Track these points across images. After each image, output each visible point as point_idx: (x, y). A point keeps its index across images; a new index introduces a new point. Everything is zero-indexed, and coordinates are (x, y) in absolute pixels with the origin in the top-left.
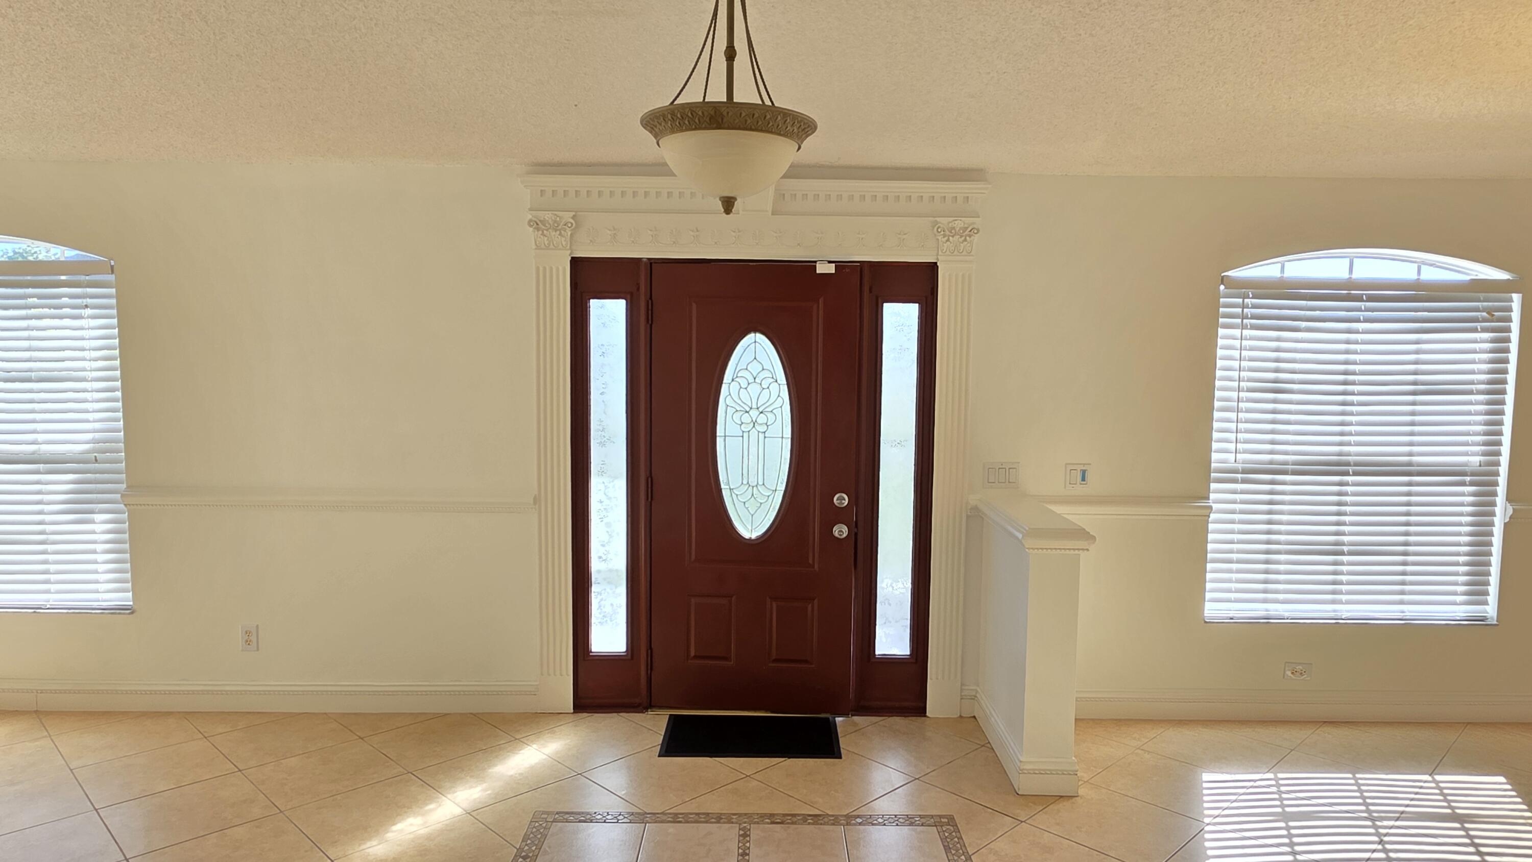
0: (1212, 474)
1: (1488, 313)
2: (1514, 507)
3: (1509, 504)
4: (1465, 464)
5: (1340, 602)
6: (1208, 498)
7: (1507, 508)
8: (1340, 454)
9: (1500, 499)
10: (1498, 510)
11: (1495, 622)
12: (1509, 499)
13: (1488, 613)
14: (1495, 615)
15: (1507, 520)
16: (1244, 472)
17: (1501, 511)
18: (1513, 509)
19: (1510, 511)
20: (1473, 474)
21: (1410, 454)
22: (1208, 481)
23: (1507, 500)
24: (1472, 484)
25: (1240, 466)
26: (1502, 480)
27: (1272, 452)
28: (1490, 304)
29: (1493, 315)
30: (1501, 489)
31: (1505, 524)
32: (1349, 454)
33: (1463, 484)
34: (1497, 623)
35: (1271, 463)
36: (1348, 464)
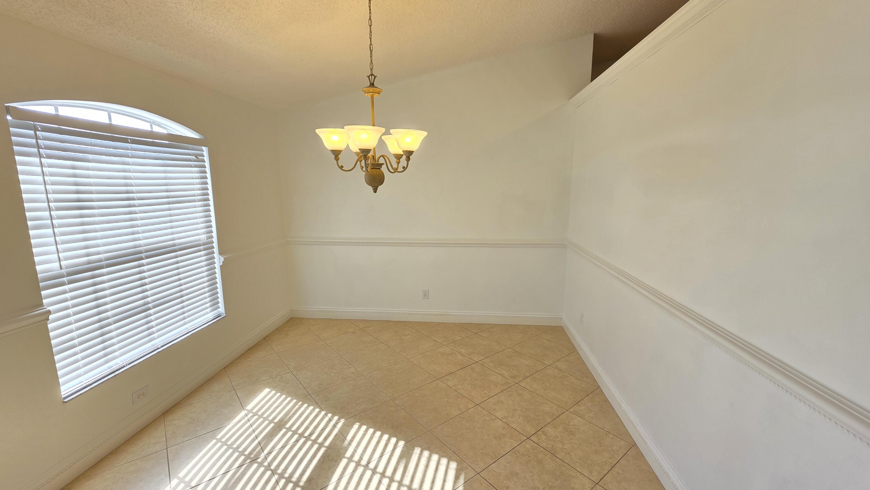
0: (41, 284)
1: (196, 157)
2: (224, 257)
3: (221, 256)
4: (199, 240)
5: (154, 339)
6: (42, 304)
7: (220, 258)
8: (135, 247)
9: (216, 255)
10: (216, 260)
11: (225, 315)
12: (220, 253)
13: (221, 312)
14: (224, 312)
15: (221, 264)
16: (69, 274)
17: (218, 260)
18: (224, 258)
19: (222, 259)
20: (204, 244)
21: (174, 239)
22: (39, 290)
23: (219, 254)
24: (204, 250)
25: (64, 271)
26: (215, 245)
27: (88, 255)
28: (196, 152)
29: (198, 158)
30: (216, 250)
31: (221, 266)
32: (140, 246)
33: (200, 251)
34: (226, 315)
35: (89, 263)
36: (141, 252)
